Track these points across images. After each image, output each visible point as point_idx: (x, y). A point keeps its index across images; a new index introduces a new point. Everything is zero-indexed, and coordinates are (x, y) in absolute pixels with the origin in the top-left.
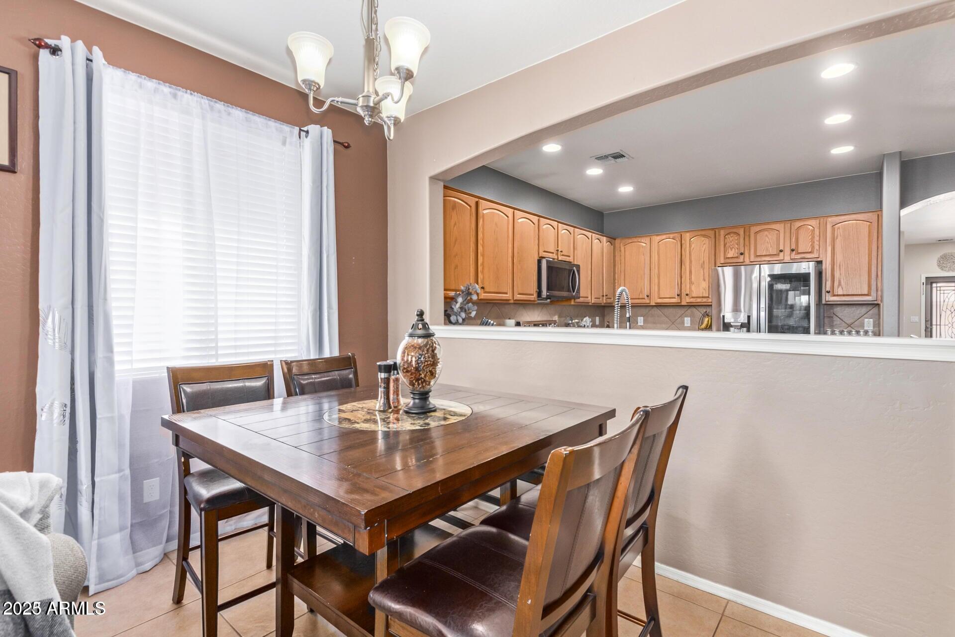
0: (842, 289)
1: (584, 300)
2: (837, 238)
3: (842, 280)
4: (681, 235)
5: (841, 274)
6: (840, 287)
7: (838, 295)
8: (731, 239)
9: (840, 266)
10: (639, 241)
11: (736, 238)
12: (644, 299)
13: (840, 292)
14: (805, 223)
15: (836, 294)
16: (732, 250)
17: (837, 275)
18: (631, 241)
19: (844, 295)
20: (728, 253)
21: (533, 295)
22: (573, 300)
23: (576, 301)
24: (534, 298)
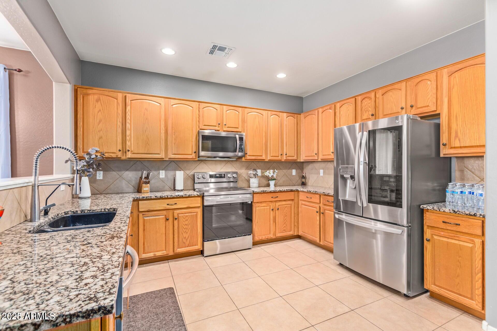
0: (459, 141)
1: (256, 158)
2: (453, 87)
3: (459, 131)
4: (335, 105)
5: (457, 125)
6: (457, 139)
7: (455, 148)
8: (365, 103)
9: (456, 117)
10: (312, 113)
11: (369, 102)
12: (314, 156)
13: (457, 145)
14: (424, 78)
15: (453, 146)
16: (366, 113)
17: (454, 126)
18: (308, 114)
19: (461, 147)
20: (364, 115)
21: (191, 155)
22: (243, 158)
23: (246, 158)
24: (193, 157)
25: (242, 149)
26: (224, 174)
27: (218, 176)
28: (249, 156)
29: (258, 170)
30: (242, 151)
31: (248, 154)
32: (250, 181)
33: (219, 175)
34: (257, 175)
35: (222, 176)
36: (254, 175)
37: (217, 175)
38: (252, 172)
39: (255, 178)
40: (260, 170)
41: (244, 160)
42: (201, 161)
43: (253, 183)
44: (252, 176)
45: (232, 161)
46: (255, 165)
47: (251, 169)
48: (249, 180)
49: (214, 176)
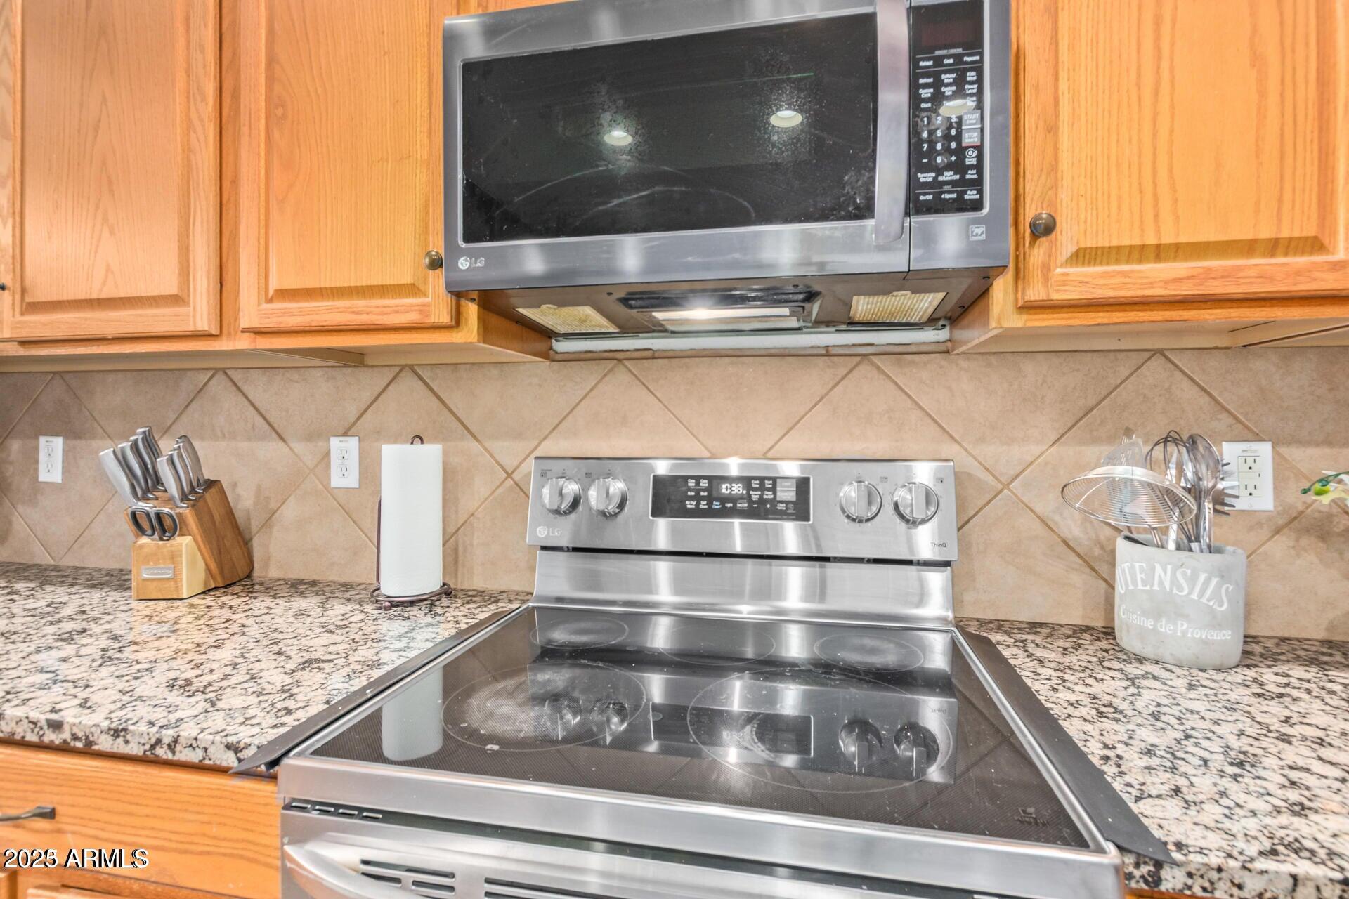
21: (412, 289)
22: (1001, 290)
23: (1035, 292)
24: (423, 309)
25: (960, 167)
26: (803, 485)
27: (734, 499)
28: (1082, 256)
29: (1230, 451)
30: (963, 183)
31: (1067, 239)
32: (1112, 564)
33: (749, 487)
34: (1220, 500)
35: (774, 501)
36: (1166, 498)
37: (725, 489)
38: (1140, 473)
39: (1190, 538)
40: (1264, 450)
41: (1017, 321)
42: (610, 364)
43: (1163, 607)
44: (1144, 510)
45: (897, 353)
46: (1186, 391)
47: (1128, 432)
48: (1111, 558)
49: (698, 498)
